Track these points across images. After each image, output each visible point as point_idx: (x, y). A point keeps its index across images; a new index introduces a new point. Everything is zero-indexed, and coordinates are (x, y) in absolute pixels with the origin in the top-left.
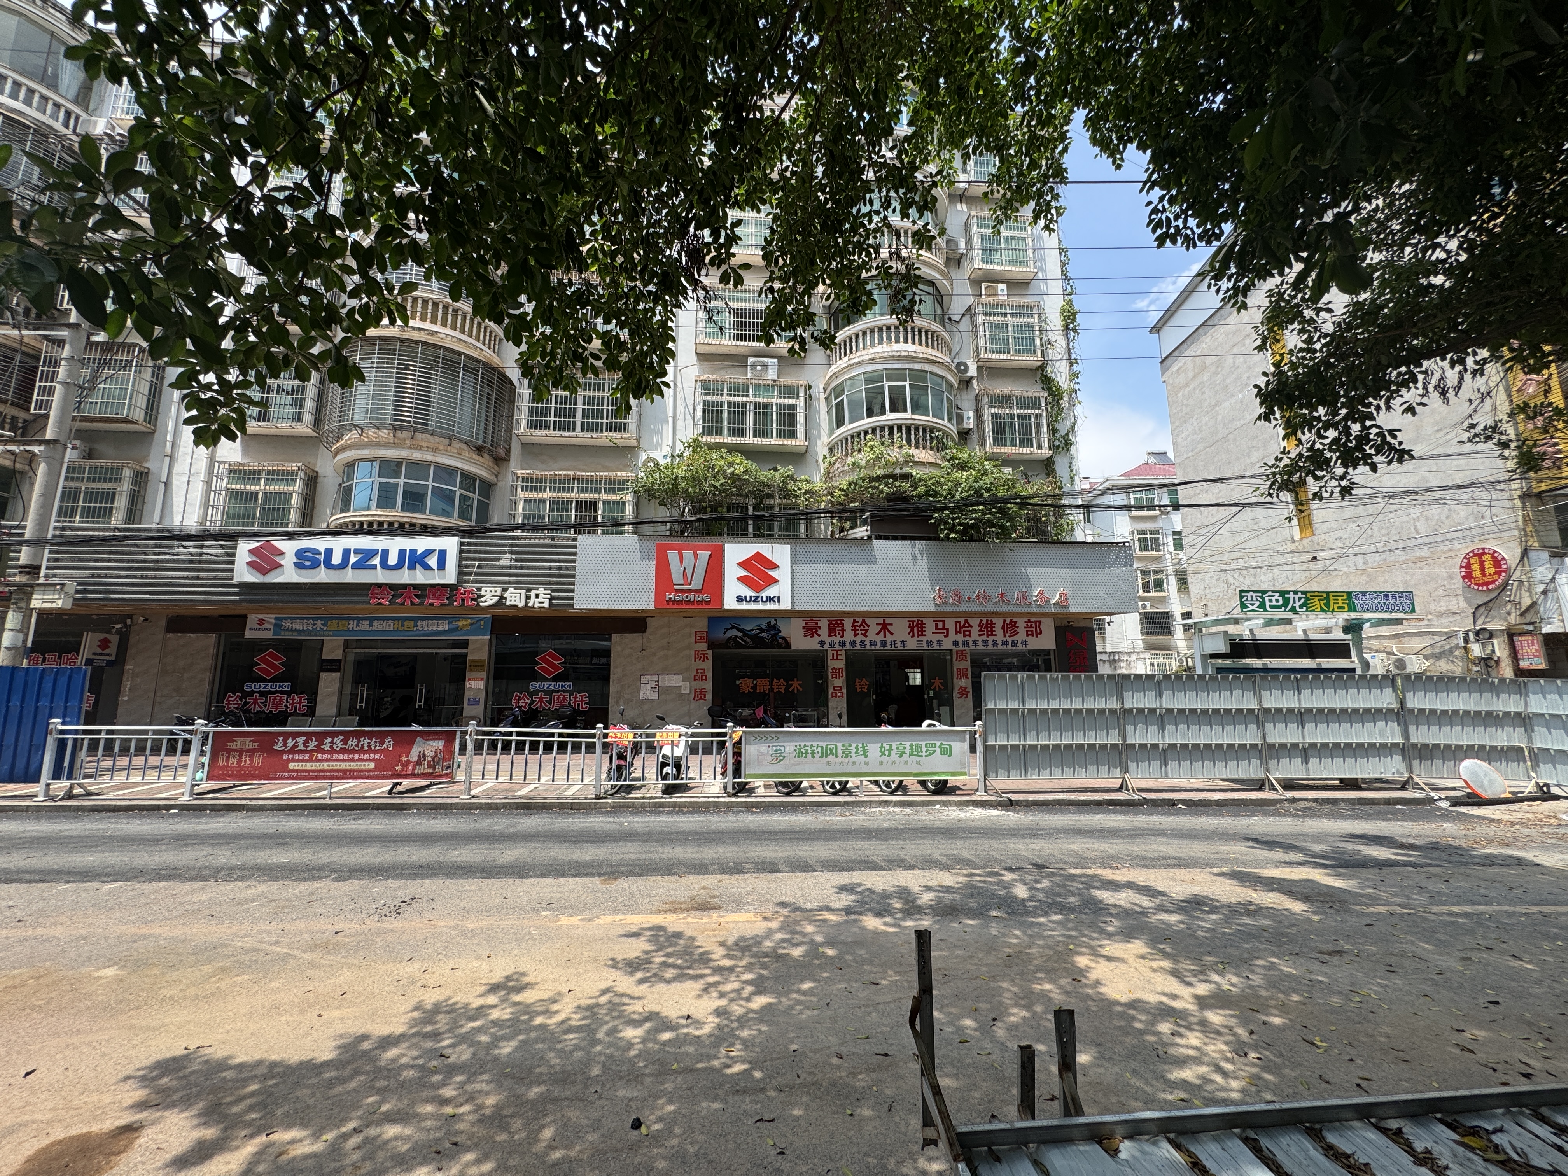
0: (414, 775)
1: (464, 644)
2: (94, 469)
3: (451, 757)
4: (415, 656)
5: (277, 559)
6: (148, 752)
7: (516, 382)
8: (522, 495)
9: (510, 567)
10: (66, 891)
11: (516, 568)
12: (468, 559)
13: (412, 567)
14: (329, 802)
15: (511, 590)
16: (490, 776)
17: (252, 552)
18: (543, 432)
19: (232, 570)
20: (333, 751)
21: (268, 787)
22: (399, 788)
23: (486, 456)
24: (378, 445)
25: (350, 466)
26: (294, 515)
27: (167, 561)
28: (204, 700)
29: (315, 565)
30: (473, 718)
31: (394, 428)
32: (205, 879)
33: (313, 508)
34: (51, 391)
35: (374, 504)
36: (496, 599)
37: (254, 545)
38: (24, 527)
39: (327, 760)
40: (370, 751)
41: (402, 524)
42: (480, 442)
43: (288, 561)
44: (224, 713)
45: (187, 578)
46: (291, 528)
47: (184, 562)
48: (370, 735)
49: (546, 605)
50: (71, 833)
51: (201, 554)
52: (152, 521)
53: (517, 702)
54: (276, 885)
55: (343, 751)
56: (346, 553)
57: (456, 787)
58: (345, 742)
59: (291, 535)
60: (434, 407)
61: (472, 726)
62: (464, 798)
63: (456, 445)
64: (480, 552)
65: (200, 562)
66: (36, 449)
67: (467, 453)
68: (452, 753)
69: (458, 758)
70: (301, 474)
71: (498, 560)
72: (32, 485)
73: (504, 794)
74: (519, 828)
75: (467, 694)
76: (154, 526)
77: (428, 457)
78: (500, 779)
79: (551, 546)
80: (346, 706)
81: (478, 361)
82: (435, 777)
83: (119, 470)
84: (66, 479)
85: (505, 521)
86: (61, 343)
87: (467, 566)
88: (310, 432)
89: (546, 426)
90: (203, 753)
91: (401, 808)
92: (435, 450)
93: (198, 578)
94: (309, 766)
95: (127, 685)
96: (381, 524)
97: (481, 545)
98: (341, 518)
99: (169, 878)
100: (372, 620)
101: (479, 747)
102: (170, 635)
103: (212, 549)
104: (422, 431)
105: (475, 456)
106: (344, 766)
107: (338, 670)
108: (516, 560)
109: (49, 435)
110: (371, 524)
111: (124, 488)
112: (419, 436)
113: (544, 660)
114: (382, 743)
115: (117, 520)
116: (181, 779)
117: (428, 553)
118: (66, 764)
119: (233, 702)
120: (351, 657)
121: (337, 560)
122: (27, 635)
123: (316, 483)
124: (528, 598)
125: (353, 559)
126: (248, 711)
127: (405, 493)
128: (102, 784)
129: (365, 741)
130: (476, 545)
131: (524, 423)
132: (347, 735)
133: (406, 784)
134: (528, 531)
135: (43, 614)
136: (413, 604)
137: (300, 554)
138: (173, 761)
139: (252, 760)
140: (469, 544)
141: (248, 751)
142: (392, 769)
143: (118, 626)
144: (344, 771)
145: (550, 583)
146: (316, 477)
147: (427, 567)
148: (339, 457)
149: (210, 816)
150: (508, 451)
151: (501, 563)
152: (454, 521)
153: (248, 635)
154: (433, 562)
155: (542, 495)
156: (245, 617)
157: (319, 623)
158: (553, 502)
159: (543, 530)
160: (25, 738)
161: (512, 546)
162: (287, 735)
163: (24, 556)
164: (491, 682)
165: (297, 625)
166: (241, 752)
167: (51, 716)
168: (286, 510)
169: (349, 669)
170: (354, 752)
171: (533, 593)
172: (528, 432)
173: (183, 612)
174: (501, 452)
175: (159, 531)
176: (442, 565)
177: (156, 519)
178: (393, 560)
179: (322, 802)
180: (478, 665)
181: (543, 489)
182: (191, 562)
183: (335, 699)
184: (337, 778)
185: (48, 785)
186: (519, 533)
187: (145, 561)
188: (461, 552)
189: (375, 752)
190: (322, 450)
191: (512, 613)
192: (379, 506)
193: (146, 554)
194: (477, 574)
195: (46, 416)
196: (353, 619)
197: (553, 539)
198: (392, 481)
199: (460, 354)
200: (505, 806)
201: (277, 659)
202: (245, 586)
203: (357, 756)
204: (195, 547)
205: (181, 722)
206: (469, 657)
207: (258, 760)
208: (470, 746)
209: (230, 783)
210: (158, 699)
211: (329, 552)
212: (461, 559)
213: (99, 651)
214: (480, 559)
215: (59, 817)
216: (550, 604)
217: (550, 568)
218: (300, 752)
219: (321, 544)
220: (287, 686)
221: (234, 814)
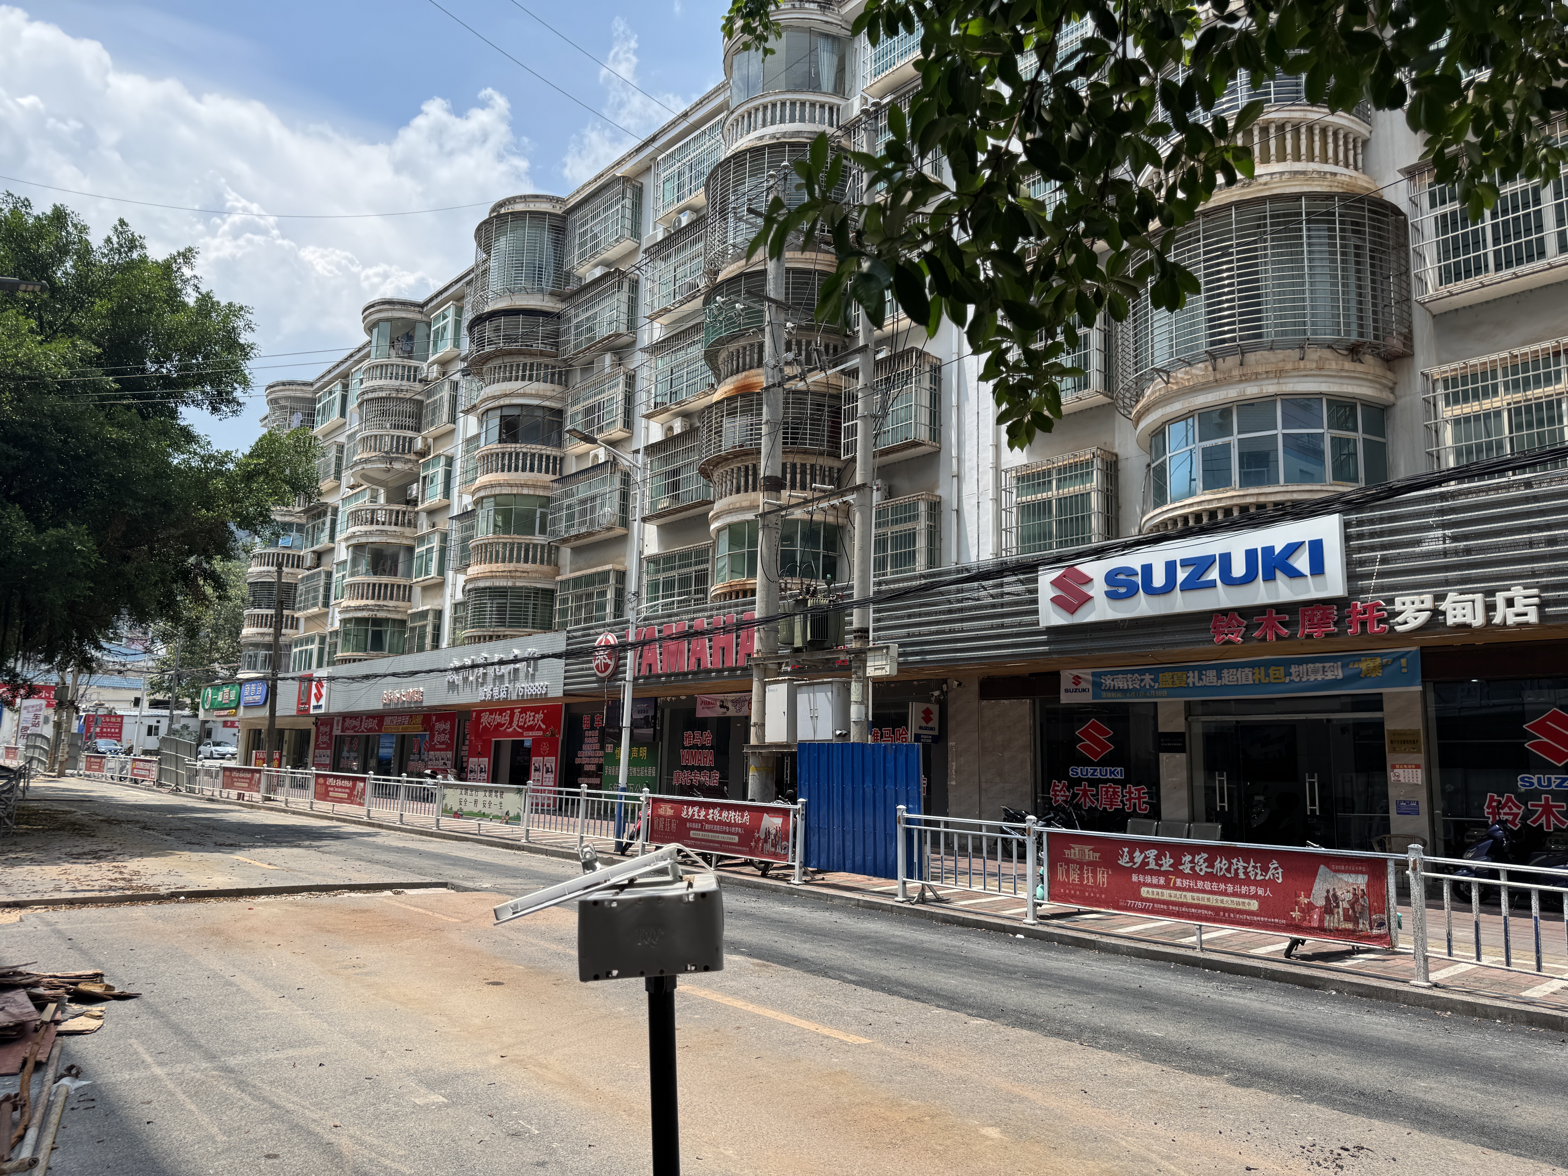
0: (1321, 930)
1: (1375, 703)
2: (896, 509)
3: (1382, 905)
4: (1292, 726)
5: (1084, 589)
6: (985, 854)
7: (1404, 206)
8: (1447, 412)
9: (1445, 553)
10: (939, 1015)
11: (1456, 552)
12: (1361, 549)
13: (1269, 577)
14: (1201, 955)
15: (1452, 596)
16: (1464, 951)
17: (1054, 583)
18: (1474, 281)
19: (1036, 612)
20: (1195, 876)
21: (1118, 920)
22: (1301, 950)
23: (1368, 358)
24: (1194, 390)
25: (1158, 434)
26: (1096, 523)
27: (970, 609)
28: (1028, 788)
29: (1132, 591)
30: (1413, 839)
31: (1213, 357)
32: (1067, 1037)
33: (1118, 508)
34: (853, 430)
35: (1199, 484)
36: (1424, 617)
37: (1056, 574)
38: (852, 588)
39: (1190, 890)
40: (1248, 881)
41: (1244, 509)
42: (1354, 337)
43: (1098, 589)
44: (1051, 808)
45: (992, 627)
46: (1096, 542)
47: (985, 607)
48: (1246, 854)
49: (1532, 617)
50: (931, 946)
51: (1002, 595)
52: (950, 561)
53: (1496, 811)
54: (1154, 1069)
55: (1210, 877)
56: (1170, 567)
57: (1398, 961)
58: (1211, 863)
59: (1099, 553)
60: (1269, 303)
61: (1415, 854)
62: (1418, 985)
63: (1313, 354)
64: (1382, 534)
65: (1002, 605)
66: (850, 498)
67: (1334, 362)
68: (1383, 898)
69: (1397, 911)
70: (1098, 463)
71: (1418, 542)
72: (852, 539)
73: (1498, 991)
74: (1541, 1064)
75: (1394, 794)
76: (953, 566)
77: (1270, 388)
78: (1485, 960)
79: (1527, 500)
80: (1201, 806)
81: (1329, 196)
82: (1360, 938)
83: (914, 505)
84: (878, 525)
85: (1421, 468)
86: (853, 373)
87: (1362, 563)
88: (1102, 399)
89: (1479, 267)
90: (1039, 862)
91: (1310, 984)
92: (1279, 374)
93: (1002, 626)
94: (1167, 894)
95: (953, 766)
96: (1212, 514)
97: (1382, 520)
98: (1156, 515)
99: (1030, 1025)
100: (1219, 668)
101: (1433, 891)
102: (984, 703)
103: (1013, 586)
104: (1254, 349)
105: (1348, 365)
106: (1215, 901)
107: (1182, 750)
108: (1455, 538)
109: (859, 480)
110: (1198, 516)
111: (922, 525)
112: (1251, 357)
113: (1541, 728)
114: (1265, 869)
115: (920, 564)
116: (1022, 895)
117: (1292, 548)
118: (916, 860)
119: (1060, 793)
120: (1198, 729)
121: (1159, 580)
122: (867, 707)
123: (1117, 470)
124: (1490, 608)
125: (1181, 575)
126: (1077, 807)
127: (1241, 455)
128: (947, 888)
129: (1239, 864)
130: (1372, 522)
131: (1431, 277)
132: (1213, 853)
133: (1312, 944)
134: (1471, 478)
135: (879, 683)
136: (1279, 637)
137: (1111, 577)
138: (1013, 868)
139: (1095, 877)
140: (1360, 523)
141: (1089, 864)
142: (1286, 915)
143: (936, 693)
144: (1216, 910)
145: (1534, 574)
146: (1116, 462)
147: (1295, 574)
148: (1142, 425)
149: (1057, 951)
150: (1408, 338)
151: (1424, 548)
152: (1329, 487)
153: (1065, 699)
154: (1302, 562)
155: (1488, 404)
156: (1056, 675)
157: (1148, 677)
158: (1516, 411)
159: (1502, 472)
160: (880, 824)
161: (1442, 512)
162: (1133, 845)
163: (856, 619)
164: (1436, 772)
165: (1120, 683)
166: (1081, 864)
167: (897, 803)
168: (1085, 519)
169: (1197, 746)
170: (1224, 879)
171: (1500, 598)
172: (1444, 290)
173: (994, 672)
174: (1396, 343)
175: (958, 571)
176: (1318, 566)
177: (954, 558)
178: (1239, 569)
179: (1190, 953)
180: (1407, 741)
181: (1492, 391)
182: (994, 606)
183: (1184, 794)
184: (1207, 919)
185: (904, 883)
186: (1452, 486)
187: (950, 611)
188: (1347, 538)
189: (1257, 883)
190: (1120, 421)
191: (1462, 638)
192: (1208, 486)
193: (950, 602)
194: (1381, 575)
195: (854, 460)
196: (1193, 669)
197: (1528, 484)
198: (1219, 441)
199: (1297, 197)
200: (1503, 1013)
201: (1103, 732)
202: (1054, 631)
203: (1230, 888)
204: (995, 586)
205: (1010, 818)
206: (1389, 726)
207: (1102, 878)
208: (1417, 890)
209: (1073, 907)
210: (983, 785)
211: (1147, 569)
212: (1349, 551)
213: (924, 724)
214: (1383, 547)
215: (918, 924)
216: (1542, 616)
217: (1531, 544)
218: (1152, 872)
219: (1135, 560)
220: (1119, 773)
221: (1084, 952)
